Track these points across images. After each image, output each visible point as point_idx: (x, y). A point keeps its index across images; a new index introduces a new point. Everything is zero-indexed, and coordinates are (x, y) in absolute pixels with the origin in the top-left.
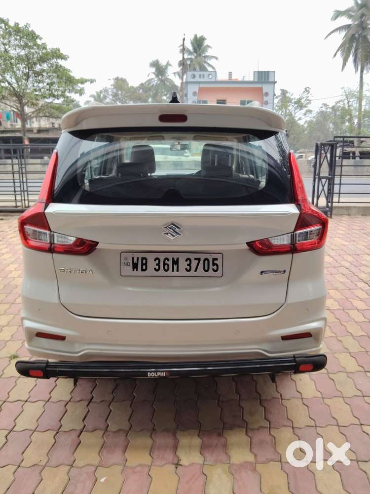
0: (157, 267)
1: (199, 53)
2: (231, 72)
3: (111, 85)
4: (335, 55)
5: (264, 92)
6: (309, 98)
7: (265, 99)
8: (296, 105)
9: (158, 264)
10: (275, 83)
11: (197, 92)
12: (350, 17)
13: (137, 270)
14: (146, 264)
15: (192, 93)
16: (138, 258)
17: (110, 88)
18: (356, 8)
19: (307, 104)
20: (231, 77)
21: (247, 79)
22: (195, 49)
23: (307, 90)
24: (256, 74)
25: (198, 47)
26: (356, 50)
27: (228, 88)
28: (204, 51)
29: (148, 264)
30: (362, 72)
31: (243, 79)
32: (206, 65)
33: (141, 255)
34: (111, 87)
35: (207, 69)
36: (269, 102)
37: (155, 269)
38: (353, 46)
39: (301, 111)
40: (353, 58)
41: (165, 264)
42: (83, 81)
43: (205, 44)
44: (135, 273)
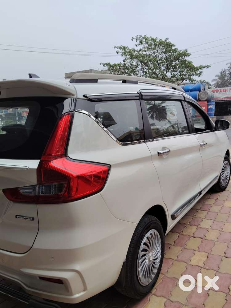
3: (229, 68)
17: (227, 70)
34: (228, 68)
42: (201, 68)
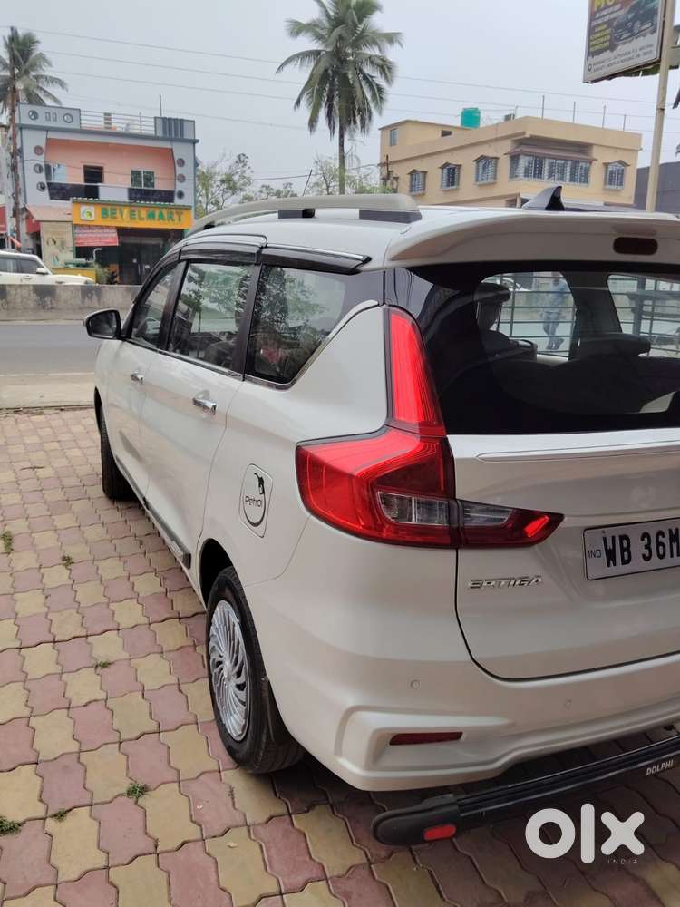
0: (646, 552)
1: (24, 68)
2: (109, 115)
4: (298, 102)
5: (176, 158)
6: (247, 175)
7: (179, 170)
8: (224, 186)
9: (648, 547)
10: (194, 142)
11: (44, 146)
12: (319, 37)
13: (615, 565)
14: (628, 550)
15: (32, 149)
16: (613, 538)
18: (326, 23)
19: (244, 185)
20: (110, 124)
21: (136, 130)
22: (13, 58)
23: (241, 159)
24: (160, 123)
25: (22, 56)
26: (330, 99)
27: (106, 145)
28: (33, 66)
29: (632, 549)
30: (341, 136)
31: (126, 130)
32: (41, 95)
33: (618, 532)
35: (43, 102)
36: (187, 178)
37: (644, 556)
38: (324, 89)
39: (234, 197)
40: (327, 109)
41: (659, 544)
43: (37, 52)
44: (612, 570)
